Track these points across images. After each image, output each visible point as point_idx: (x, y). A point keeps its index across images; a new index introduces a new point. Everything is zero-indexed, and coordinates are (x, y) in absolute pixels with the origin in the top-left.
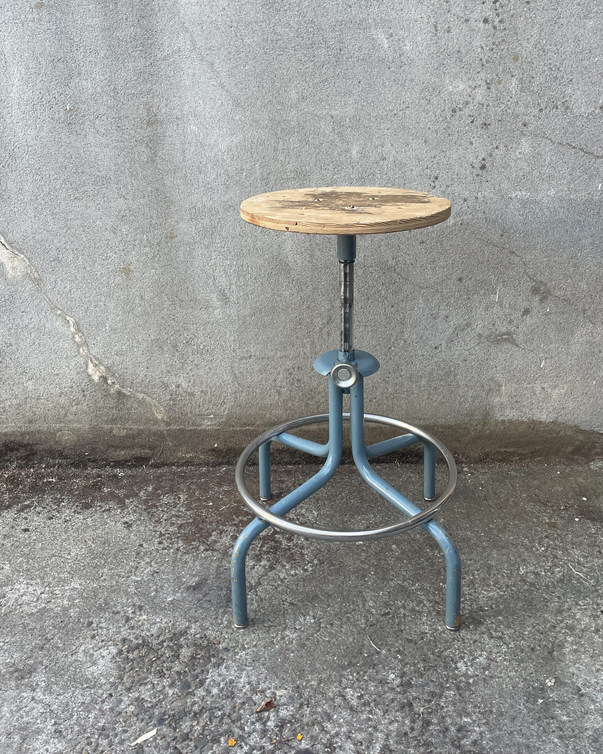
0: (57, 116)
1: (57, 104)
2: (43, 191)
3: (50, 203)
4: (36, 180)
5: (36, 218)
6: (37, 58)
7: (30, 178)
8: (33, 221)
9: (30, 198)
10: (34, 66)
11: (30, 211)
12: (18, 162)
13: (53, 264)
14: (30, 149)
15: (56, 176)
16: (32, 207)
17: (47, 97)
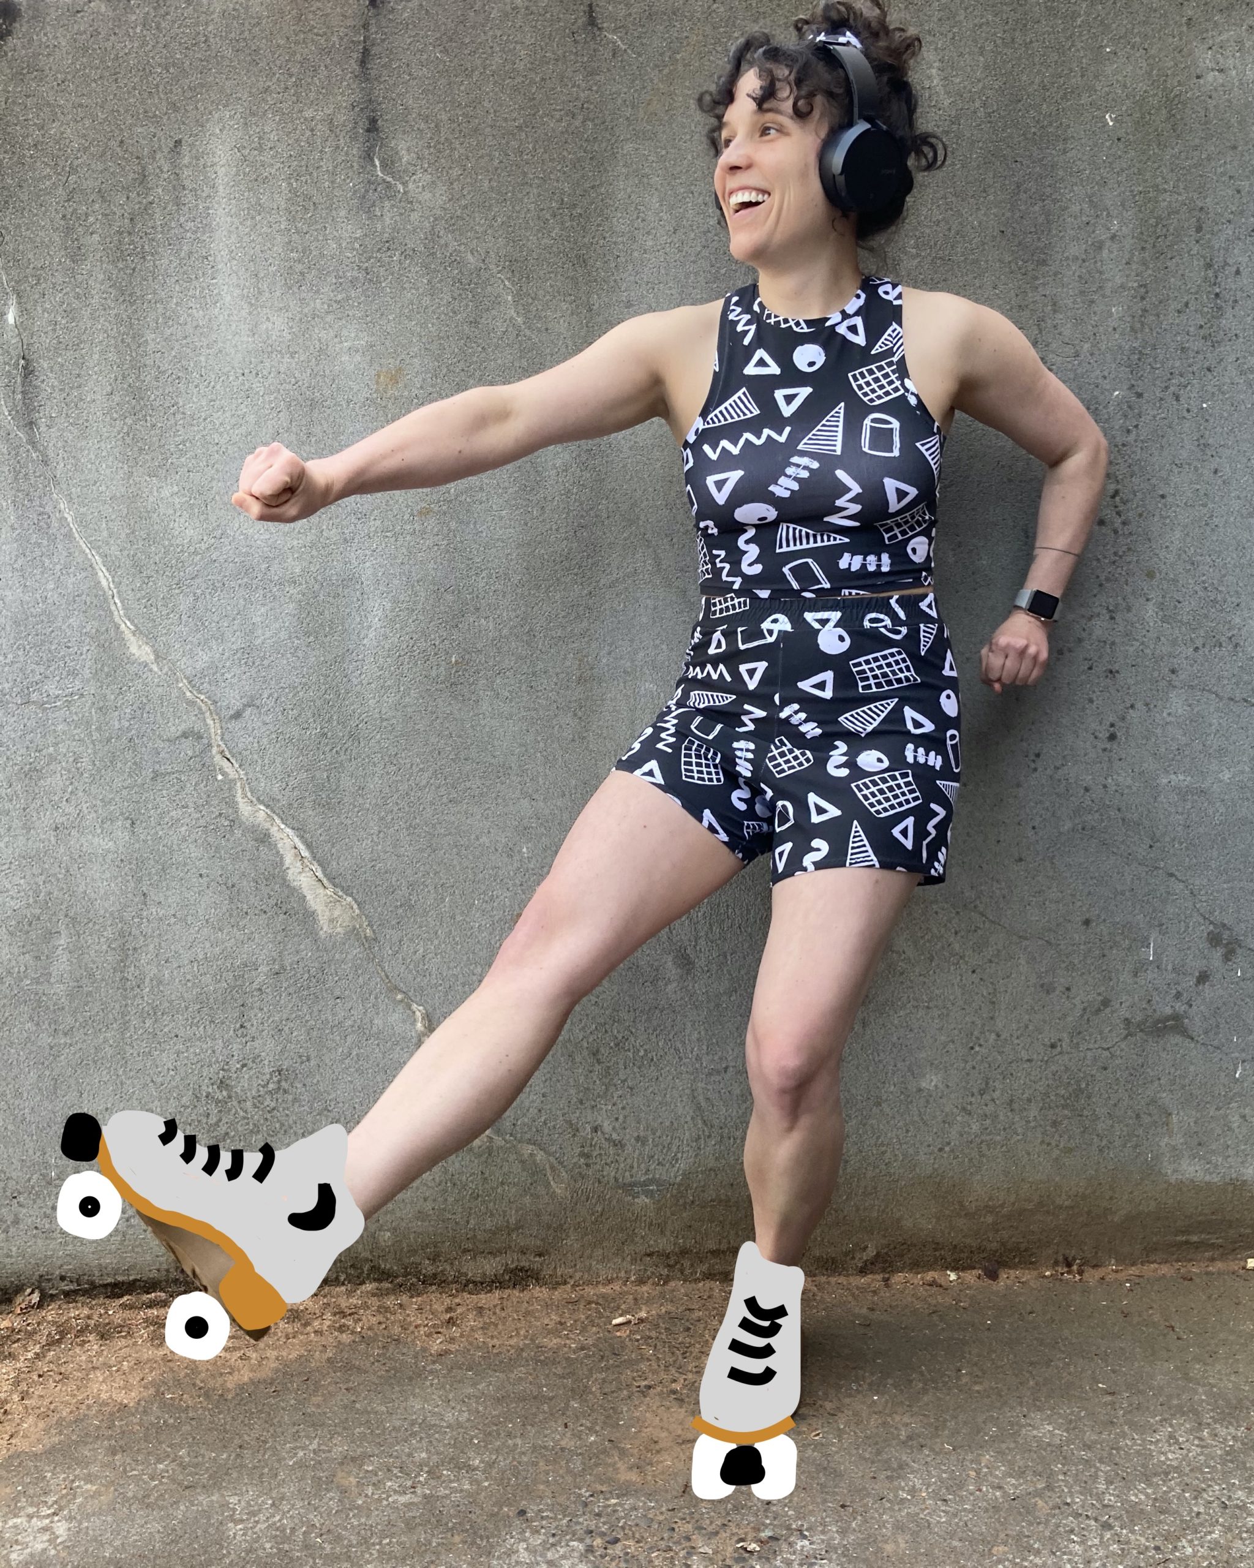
0: (434, 673)
1: (436, 654)
2: (397, 791)
3: (407, 809)
4: (388, 773)
5: (381, 835)
6: (413, 586)
7: (379, 770)
8: (376, 839)
9: (374, 801)
10: (408, 599)
11: (371, 824)
12: (362, 744)
13: (400, 911)
14: (384, 724)
15: (421, 766)
16: (376, 817)
17: (423, 645)
